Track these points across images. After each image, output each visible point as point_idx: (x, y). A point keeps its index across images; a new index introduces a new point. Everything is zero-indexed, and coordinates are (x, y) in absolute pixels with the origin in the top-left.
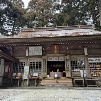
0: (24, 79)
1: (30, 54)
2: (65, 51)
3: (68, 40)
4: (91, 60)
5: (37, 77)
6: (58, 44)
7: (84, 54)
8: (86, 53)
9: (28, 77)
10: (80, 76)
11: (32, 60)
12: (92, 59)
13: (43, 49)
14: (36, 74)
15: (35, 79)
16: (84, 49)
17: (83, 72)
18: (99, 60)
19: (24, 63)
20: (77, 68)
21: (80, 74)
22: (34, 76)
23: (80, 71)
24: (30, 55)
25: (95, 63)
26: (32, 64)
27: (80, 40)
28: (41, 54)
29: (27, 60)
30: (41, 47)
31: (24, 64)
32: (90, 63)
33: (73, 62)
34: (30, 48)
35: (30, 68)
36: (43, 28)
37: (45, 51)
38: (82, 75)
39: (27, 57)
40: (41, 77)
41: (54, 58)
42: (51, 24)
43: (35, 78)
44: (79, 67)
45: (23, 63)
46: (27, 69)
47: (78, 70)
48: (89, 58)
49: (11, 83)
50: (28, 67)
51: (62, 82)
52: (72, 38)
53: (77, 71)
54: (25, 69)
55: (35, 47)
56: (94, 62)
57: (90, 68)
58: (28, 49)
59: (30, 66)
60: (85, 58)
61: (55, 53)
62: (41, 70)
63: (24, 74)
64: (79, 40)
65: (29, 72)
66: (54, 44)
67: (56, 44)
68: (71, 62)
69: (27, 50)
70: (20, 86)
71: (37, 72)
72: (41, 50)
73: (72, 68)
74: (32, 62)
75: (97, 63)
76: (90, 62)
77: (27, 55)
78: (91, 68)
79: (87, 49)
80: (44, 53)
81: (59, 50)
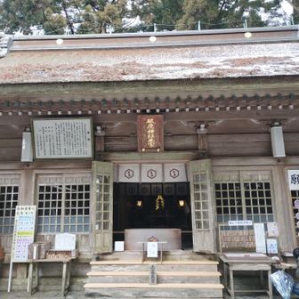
0: (12, 261)
1: (42, 152)
2: (189, 142)
4: (297, 180)
5: (68, 253)
7: (269, 153)
8: (279, 151)
9: (30, 256)
11: (50, 179)
13: (94, 130)
14: (65, 242)
16: (269, 133)
17: (266, 229)
19: (16, 189)
20: (240, 210)
21: (251, 237)
22: (58, 247)
23: (251, 228)
24: (41, 155)
26: (48, 196)
28: (87, 152)
29: (28, 177)
30: (87, 123)
31: (16, 197)
33: (224, 186)
34: (38, 124)
35: (39, 213)
36: (103, 35)
37: (106, 139)
38: (260, 243)
39: (27, 164)
40: (87, 253)
41: (146, 168)
42: (132, 20)
43: (60, 258)
44: (248, 211)
45: (10, 188)
46: (25, 217)
47: (246, 223)
48: (291, 173)
50: (34, 209)
51: (174, 279)
53: (241, 228)
54: (17, 217)
55: (59, 122)
58: (32, 131)
59: (41, 205)
60: (275, 170)
61: (148, 148)
62: (87, 220)
63: (16, 237)
65: (38, 229)
66: (144, 112)
67: (153, 112)
68: (217, 186)
69: (26, 135)
71: (72, 231)
72: (89, 136)
73: (219, 211)
74: (48, 189)
77: (26, 157)
80: (100, 147)
81: (166, 134)
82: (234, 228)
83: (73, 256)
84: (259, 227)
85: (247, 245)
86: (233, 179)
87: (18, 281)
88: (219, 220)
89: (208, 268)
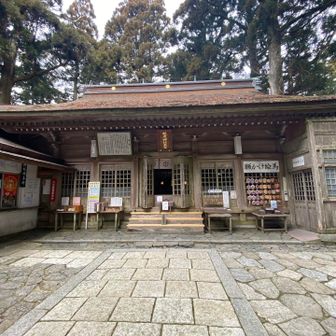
0: (88, 212)
2: (187, 146)
3: (195, 117)
4: (248, 167)
5: (118, 208)
6: (171, 128)
7: (232, 152)
8: (239, 150)
9: (96, 210)
10: (222, 206)
11: (107, 168)
12: (252, 163)
13: (132, 139)
14: (116, 202)
15: (114, 214)
16: (233, 140)
17: (229, 194)
18: (267, 167)
19: (89, 173)
20: (215, 185)
21: (221, 199)
22: (112, 205)
23: (221, 194)
24: (102, 153)
25: (258, 174)
26: (107, 177)
27: (229, 116)
28: (128, 151)
29: (95, 165)
30: (128, 134)
31: (89, 177)
32: (246, 174)
33: (207, 171)
34: (100, 135)
35: (102, 186)
37: (139, 144)
38: (226, 203)
39: (94, 158)
40: (128, 207)
41: (163, 161)
43: (114, 211)
44: (220, 184)
45: (85, 172)
46: (94, 188)
47: (218, 191)
48: (245, 163)
49: (56, 223)
50: (98, 184)
51: (178, 222)
52: (206, 111)
53: (215, 194)
54: (89, 188)
55: (112, 134)
56: (257, 170)
57: (247, 185)
58: (96, 139)
59: (103, 182)
60: (236, 162)
61: (163, 149)
62: (130, 189)
63: (89, 199)
64: (225, 118)
65: (101, 195)
66: (161, 128)
67: (166, 128)
68: (203, 171)
70: (78, 228)
71: (121, 195)
72: (129, 142)
73: (203, 184)
74: (107, 172)
75: (263, 174)
76: (245, 171)
77: (94, 153)
78: (249, 187)
79: (242, 139)
80: (136, 149)
81: (173, 142)
82: (212, 194)
83: (121, 210)
84: (225, 194)
85: (219, 203)
86: (212, 167)
87: (91, 224)
88: (203, 189)
89: (196, 216)
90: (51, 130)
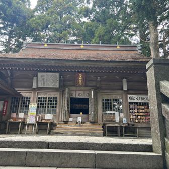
0: (28, 123)
2: (94, 83)
3: (100, 66)
4: (131, 98)
6: (85, 72)
7: (122, 89)
8: (125, 88)
10: (115, 121)
11: (42, 95)
12: (133, 96)
13: (60, 77)
15: (47, 123)
16: (122, 82)
18: (143, 99)
19: (30, 98)
21: (114, 117)
23: (114, 114)
24: (40, 86)
25: (137, 103)
26: (41, 101)
27: (118, 67)
28: (57, 85)
29: (34, 93)
30: (58, 75)
31: (29, 100)
32: (130, 103)
33: (106, 99)
34: (40, 74)
37: (64, 81)
38: (117, 120)
39: (34, 88)
40: (55, 122)
41: (78, 92)
45: (27, 97)
47: (113, 112)
48: (129, 96)
50: (36, 105)
53: (111, 114)
55: (47, 74)
56: (136, 101)
57: (130, 109)
58: (37, 76)
60: (124, 95)
61: (79, 85)
63: (29, 115)
64: (116, 68)
66: (78, 72)
67: (82, 72)
68: (103, 99)
69: (35, 78)
71: (50, 113)
72: (58, 80)
73: (103, 108)
74: (41, 98)
75: (140, 103)
76: (129, 101)
77: (34, 86)
78: (131, 111)
79: (127, 82)
80: (62, 84)
81: (86, 81)
82: (108, 114)
83: (52, 121)
85: (113, 120)
86: (109, 97)
88: (103, 111)
90: (8, 69)
